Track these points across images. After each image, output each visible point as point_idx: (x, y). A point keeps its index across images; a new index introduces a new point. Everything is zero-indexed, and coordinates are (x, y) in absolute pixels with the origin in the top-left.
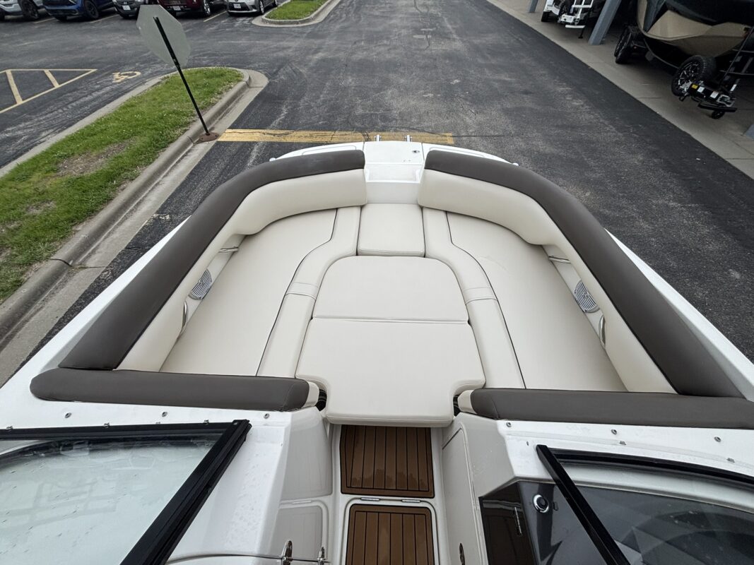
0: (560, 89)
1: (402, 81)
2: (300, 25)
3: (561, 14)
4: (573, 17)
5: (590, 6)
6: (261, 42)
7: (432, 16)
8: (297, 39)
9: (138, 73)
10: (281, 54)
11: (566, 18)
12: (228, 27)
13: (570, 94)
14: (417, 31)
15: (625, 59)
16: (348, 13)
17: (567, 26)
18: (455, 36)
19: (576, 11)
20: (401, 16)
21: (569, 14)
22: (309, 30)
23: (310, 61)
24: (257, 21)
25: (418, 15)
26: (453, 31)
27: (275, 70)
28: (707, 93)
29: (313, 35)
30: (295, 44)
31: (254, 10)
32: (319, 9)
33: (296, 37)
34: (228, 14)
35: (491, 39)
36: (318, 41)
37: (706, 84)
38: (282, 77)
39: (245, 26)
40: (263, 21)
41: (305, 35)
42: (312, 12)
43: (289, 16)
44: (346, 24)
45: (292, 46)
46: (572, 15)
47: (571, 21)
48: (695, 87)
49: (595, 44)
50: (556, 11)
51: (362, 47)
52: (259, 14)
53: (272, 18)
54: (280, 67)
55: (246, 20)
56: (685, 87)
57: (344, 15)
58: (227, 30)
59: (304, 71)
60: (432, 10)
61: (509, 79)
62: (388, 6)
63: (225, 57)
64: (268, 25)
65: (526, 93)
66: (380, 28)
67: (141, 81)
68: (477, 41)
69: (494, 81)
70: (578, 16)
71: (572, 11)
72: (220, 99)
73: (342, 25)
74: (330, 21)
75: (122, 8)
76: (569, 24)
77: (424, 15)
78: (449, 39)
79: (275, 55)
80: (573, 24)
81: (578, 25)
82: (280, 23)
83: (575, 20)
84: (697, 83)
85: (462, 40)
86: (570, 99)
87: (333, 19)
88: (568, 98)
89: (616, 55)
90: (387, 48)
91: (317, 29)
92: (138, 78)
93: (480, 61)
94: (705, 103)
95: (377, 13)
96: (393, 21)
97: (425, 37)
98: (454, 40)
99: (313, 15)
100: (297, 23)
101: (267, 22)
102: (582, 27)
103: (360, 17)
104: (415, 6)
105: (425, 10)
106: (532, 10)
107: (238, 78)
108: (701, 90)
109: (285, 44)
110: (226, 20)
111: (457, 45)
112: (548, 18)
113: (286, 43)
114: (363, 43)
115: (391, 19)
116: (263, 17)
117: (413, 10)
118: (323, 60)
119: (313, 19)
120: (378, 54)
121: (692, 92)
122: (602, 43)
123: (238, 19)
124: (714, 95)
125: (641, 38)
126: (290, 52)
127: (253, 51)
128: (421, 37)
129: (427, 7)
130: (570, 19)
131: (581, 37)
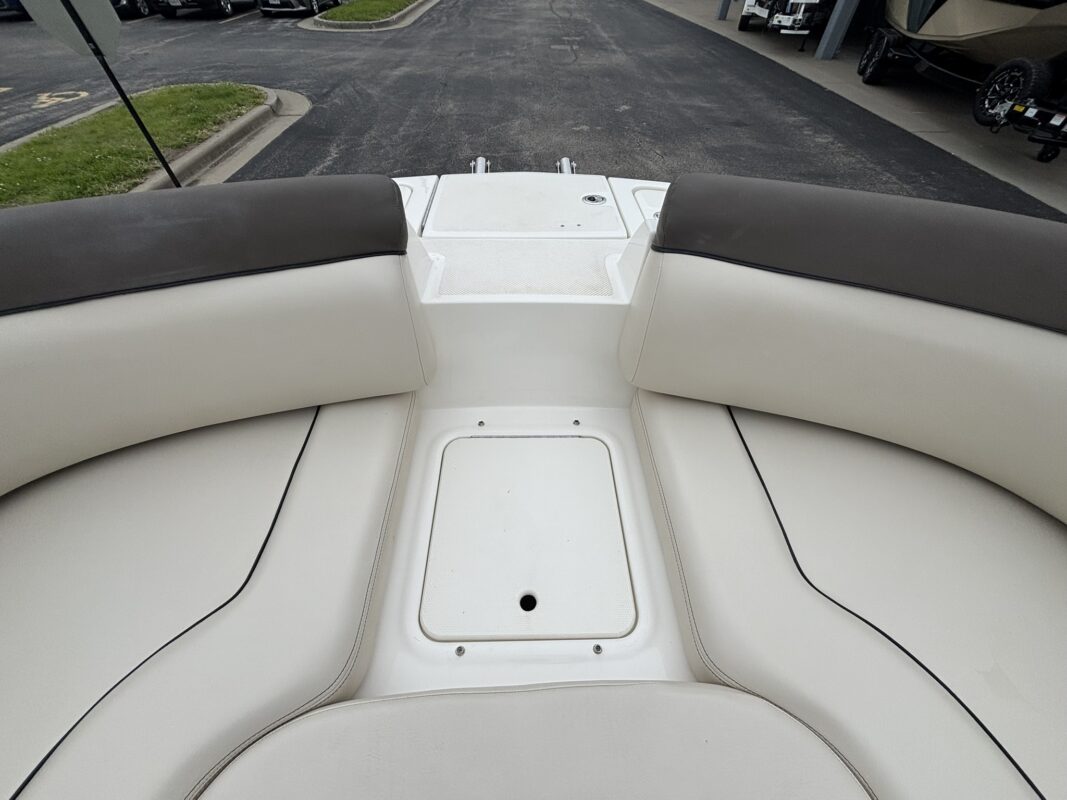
0: (791, 119)
1: (537, 107)
3: (771, 15)
4: (792, 18)
6: (308, 51)
7: (577, 22)
8: (367, 48)
9: (84, 94)
10: (340, 68)
11: (783, 20)
12: (257, 31)
13: (808, 126)
14: (557, 40)
16: (449, 16)
17: (783, 31)
18: (614, 47)
19: (795, 8)
20: (529, 21)
21: (785, 14)
22: (388, 36)
23: (386, 78)
24: (306, 24)
25: (554, 19)
26: (612, 41)
27: (325, 90)
28: (1044, 117)
29: (395, 42)
30: (364, 54)
31: (302, 8)
32: (405, 10)
33: (366, 45)
34: (261, 14)
35: (669, 51)
36: (400, 52)
37: (1037, 104)
38: (337, 101)
39: (287, 30)
40: (316, 23)
41: (381, 43)
42: (394, 13)
43: (356, 16)
44: (446, 30)
45: (357, 57)
46: (789, 14)
47: (789, 24)
48: (1019, 109)
49: (825, 58)
50: (764, 13)
51: (471, 59)
52: (309, 13)
53: (330, 18)
54: (334, 87)
55: (289, 23)
56: (1002, 109)
57: (444, 19)
58: (255, 34)
59: (374, 91)
60: (577, 16)
61: (708, 105)
62: (510, 8)
63: (243, 71)
64: (324, 29)
65: (738, 124)
66: (500, 36)
67: (86, 105)
68: (648, 54)
69: (685, 107)
70: (800, 16)
71: (788, 9)
72: (217, 131)
73: (439, 31)
74: (422, 25)
76: (785, 28)
77: (564, 21)
78: (606, 50)
79: (328, 69)
80: (792, 28)
81: (799, 29)
82: (342, 27)
83: (795, 21)
84: (1022, 101)
85: (627, 54)
86: (810, 133)
87: (425, 24)
88: (806, 132)
90: (512, 61)
91: (400, 35)
92: (83, 101)
93: (658, 79)
94: (1040, 135)
95: (494, 17)
96: (517, 28)
97: (568, 48)
98: (614, 51)
99: (395, 17)
100: (370, 27)
101: (321, 24)
102: (806, 32)
103: (468, 22)
104: (551, 9)
105: (567, 15)
106: (724, 16)
107: (257, 99)
108: (1031, 113)
109: (347, 54)
110: (257, 22)
111: (619, 59)
112: (745, 25)
113: (351, 54)
114: (472, 55)
115: (515, 24)
116: (316, 17)
117: (549, 14)
118: (408, 77)
119: (395, 22)
120: (497, 69)
121: (1016, 117)
123: (275, 21)
124: (1057, 121)
126: (352, 65)
127: (293, 63)
128: (562, 47)
129: (569, 11)
130: (786, 20)
131: (802, 49)
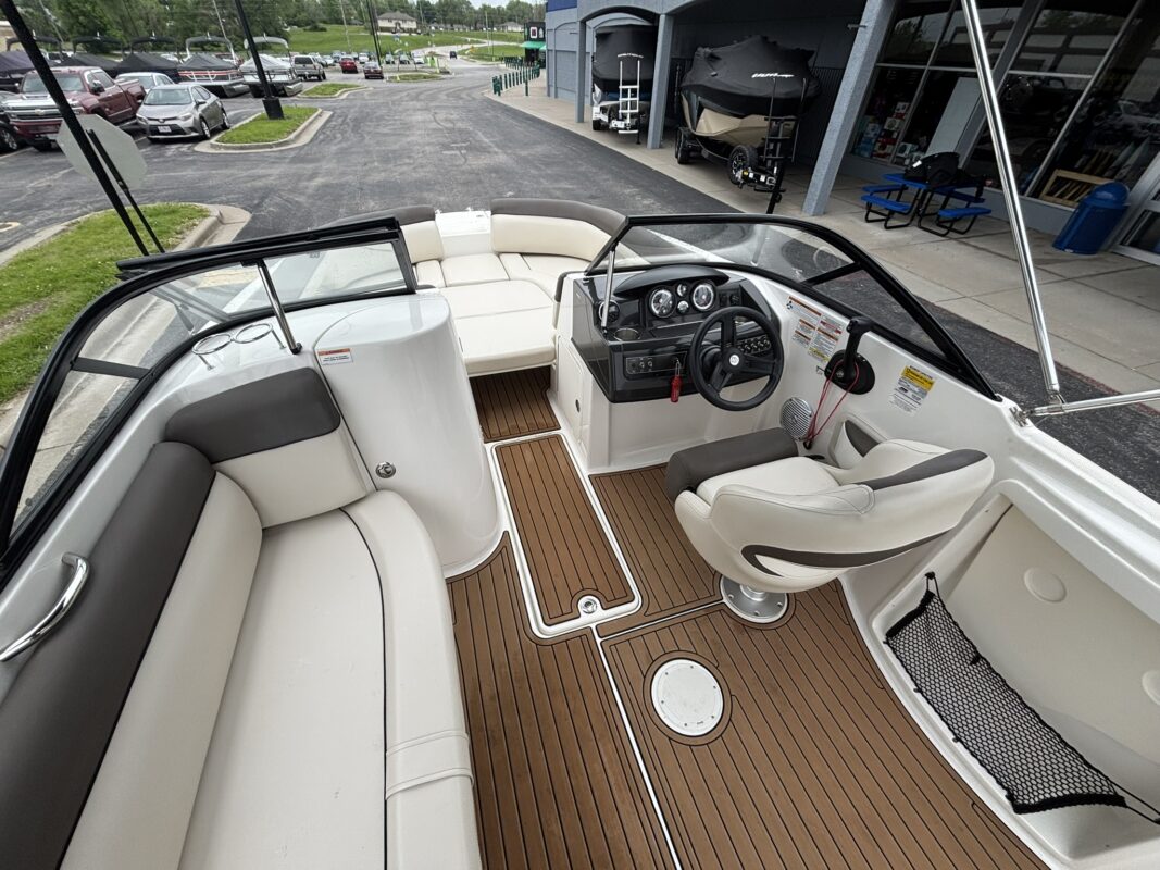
0: (627, 191)
1: (442, 199)
2: (275, 149)
3: (610, 121)
4: (623, 123)
5: (637, 111)
6: (219, 171)
7: (461, 131)
8: (277, 166)
9: (15, 225)
10: (259, 183)
11: (615, 124)
12: (155, 157)
14: (447, 147)
15: (686, 159)
16: (343, 133)
17: (619, 131)
18: (496, 149)
19: (624, 117)
20: (419, 132)
21: (618, 120)
22: (292, 154)
23: (307, 188)
24: (202, 147)
25: (441, 130)
26: (492, 145)
27: (256, 202)
28: (757, 177)
29: (298, 159)
30: (276, 170)
31: (194, 134)
33: (273, 163)
34: (149, 142)
35: (540, 149)
36: (310, 167)
37: (754, 170)
38: (271, 209)
39: (185, 154)
40: (212, 146)
41: (287, 160)
42: (290, 133)
43: (256, 138)
44: (344, 145)
45: (273, 174)
46: (622, 120)
47: (623, 126)
48: (746, 173)
49: (653, 148)
50: (605, 118)
51: (378, 168)
52: (203, 138)
53: (227, 142)
54: (263, 199)
55: (185, 148)
56: (739, 175)
57: (339, 135)
58: (156, 160)
59: (302, 199)
60: (459, 125)
61: (570, 187)
62: (398, 122)
63: (164, 193)
64: (223, 151)
66: (396, 147)
67: (28, 234)
68: (524, 153)
69: (555, 189)
70: (628, 121)
71: (620, 117)
72: (183, 239)
73: (339, 146)
74: (320, 142)
76: (620, 129)
77: (451, 131)
78: (489, 152)
79: (249, 185)
80: (625, 129)
81: (630, 129)
82: (242, 148)
83: (625, 125)
84: (747, 170)
85: (506, 153)
87: (323, 141)
89: (677, 156)
90: (412, 167)
91: (303, 152)
92: (17, 230)
93: (533, 171)
94: (759, 187)
95: (385, 131)
96: (409, 139)
97: (457, 152)
98: (496, 153)
99: (292, 136)
100: (270, 147)
101: (220, 147)
102: (636, 132)
103: (362, 136)
104: (436, 121)
105: (450, 125)
106: (581, 119)
107: (203, 214)
108: (751, 175)
109: (260, 171)
110: (148, 149)
111: (501, 158)
112: (598, 126)
113: (263, 171)
114: (376, 164)
115: (408, 136)
116: (213, 141)
117: (434, 125)
118: (326, 186)
119: (293, 141)
120: (401, 174)
121: (745, 178)
122: (661, 147)
123: (168, 147)
124: (762, 179)
125: (694, 137)
126: (270, 180)
127: (210, 183)
128: (453, 152)
129: (451, 121)
130: (620, 124)
131: (639, 143)
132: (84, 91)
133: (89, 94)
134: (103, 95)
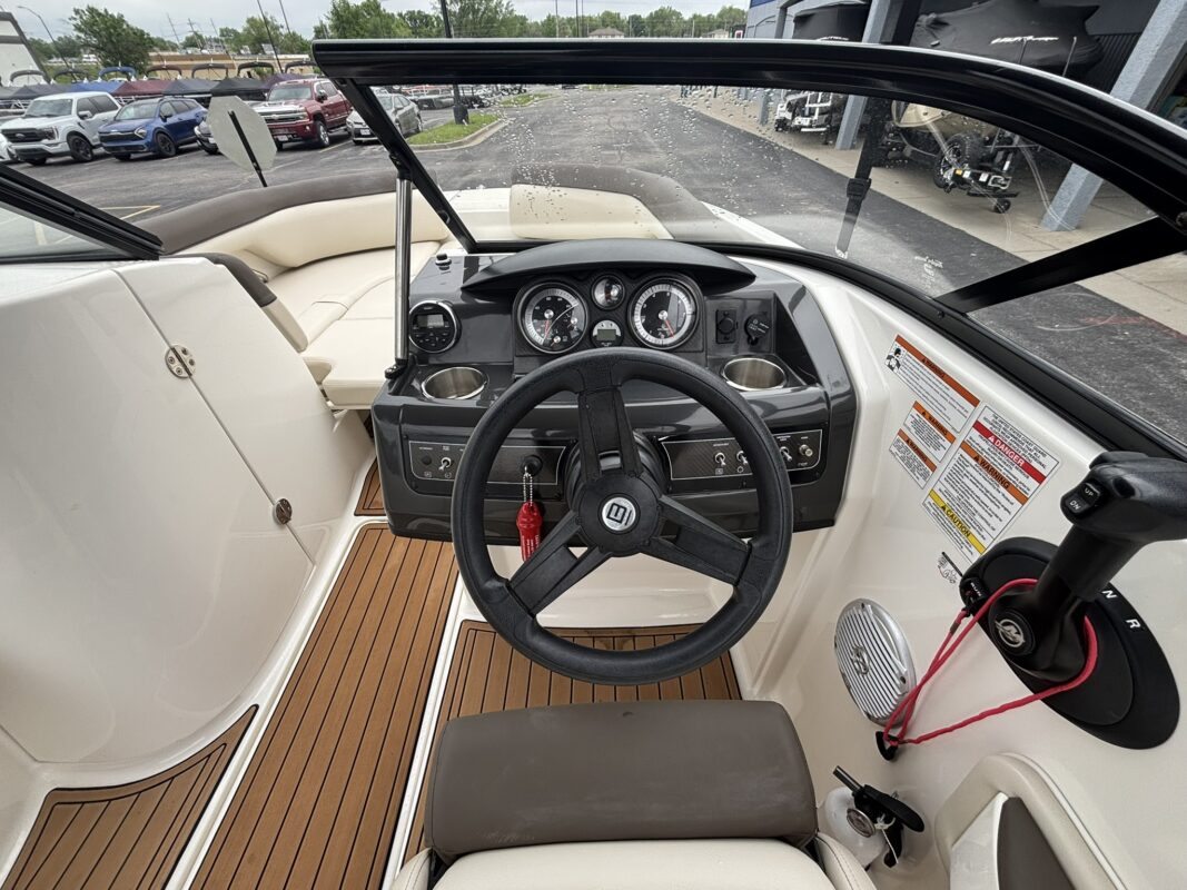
2: (450, 149)
3: (793, 117)
4: (809, 119)
5: (829, 105)
7: (629, 133)
11: (800, 120)
14: (607, 147)
16: (515, 135)
17: (803, 130)
18: (658, 149)
19: (811, 113)
20: (587, 134)
21: (803, 116)
22: (461, 153)
26: (656, 145)
28: (975, 176)
32: (476, 133)
34: (353, 143)
35: (706, 150)
37: (971, 167)
39: (375, 154)
42: (468, 135)
43: (435, 140)
44: (510, 145)
46: (808, 117)
47: (807, 123)
48: (959, 172)
49: (842, 149)
50: (788, 116)
56: (950, 174)
68: (688, 153)
70: (816, 117)
71: (807, 113)
75: (208, 142)
76: (805, 127)
78: (650, 152)
80: (810, 127)
81: (817, 127)
83: (811, 121)
84: (962, 166)
85: (667, 153)
87: (493, 142)
97: (616, 153)
98: (657, 153)
99: (467, 138)
100: (445, 147)
102: (823, 129)
103: (531, 138)
106: (765, 120)
108: (967, 175)
110: (351, 149)
111: (662, 157)
112: (782, 125)
115: (575, 137)
119: (467, 142)
121: (957, 178)
122: (851, 147)
124: (983, 178)
125: (894, 129)
128: (612, 152)
130: (805, 121)
131: (826, 144)
132: (311, 99)
133: (314, 101)
134: (326, 103)
